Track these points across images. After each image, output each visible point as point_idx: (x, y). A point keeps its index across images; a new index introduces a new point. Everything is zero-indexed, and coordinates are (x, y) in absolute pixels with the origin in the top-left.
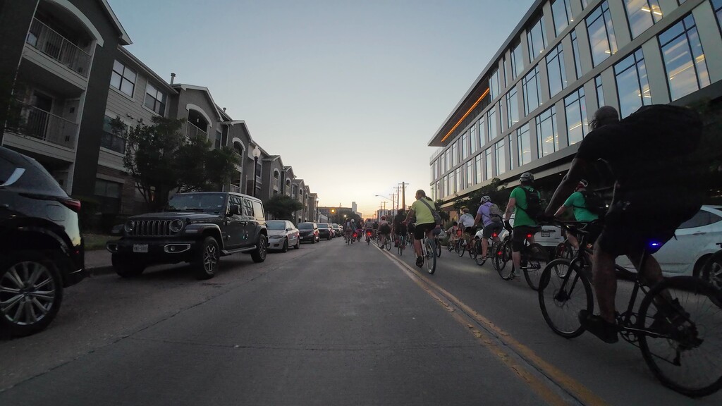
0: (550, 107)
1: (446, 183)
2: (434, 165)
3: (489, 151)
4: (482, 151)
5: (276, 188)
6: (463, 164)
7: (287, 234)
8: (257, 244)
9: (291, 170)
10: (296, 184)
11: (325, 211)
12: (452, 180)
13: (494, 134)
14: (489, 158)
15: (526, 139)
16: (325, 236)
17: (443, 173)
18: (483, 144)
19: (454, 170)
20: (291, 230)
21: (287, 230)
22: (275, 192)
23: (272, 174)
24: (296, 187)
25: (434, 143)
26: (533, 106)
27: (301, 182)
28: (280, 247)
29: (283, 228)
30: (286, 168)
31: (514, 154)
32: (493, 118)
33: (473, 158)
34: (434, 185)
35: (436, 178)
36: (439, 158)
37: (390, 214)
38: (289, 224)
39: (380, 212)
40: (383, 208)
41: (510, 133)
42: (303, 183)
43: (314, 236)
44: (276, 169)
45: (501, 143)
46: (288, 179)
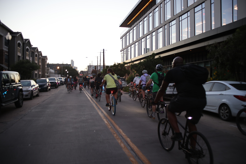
0: (187, 12)
1: (129, 50)
2: (123, 39)
3: (154, 34)
4: (150, 33)
5: (19, 54)
6: (139, 40)
7: (32, 89)
8: (18, 98)
9: (29, 42)
10: (33, 50)
11: (53, 66)
12: (133, 49)
13: (157, 24)
14: (154, 38)
15: (173, 29)
16: (54, 85)
17: (128, 44)
18: (151, 29)
19: (134, 43)
20: (34, 86)
21: (32, 86)
22: (19, 57)
23: (16, 45)
24: (33, 53)
25: (123, 25)
26: (178, 10)
27: (36, 49)
28: (29, 97)
29: (29, 85)
30: (26, 40)
31: (167, 38)
32: (157, 14)
33: (145, 37)
34: (123, 52)
35: (124, 47)
36: (125, 35)
37: (95, 68)
38: (33, 82)
39: (89, 67)
40: (91, 65)
41: (165, 24)
42: (37, 49)
43: (48, 87)
44: (19, 42)
45: (161, 30)
46: (27, 47)
